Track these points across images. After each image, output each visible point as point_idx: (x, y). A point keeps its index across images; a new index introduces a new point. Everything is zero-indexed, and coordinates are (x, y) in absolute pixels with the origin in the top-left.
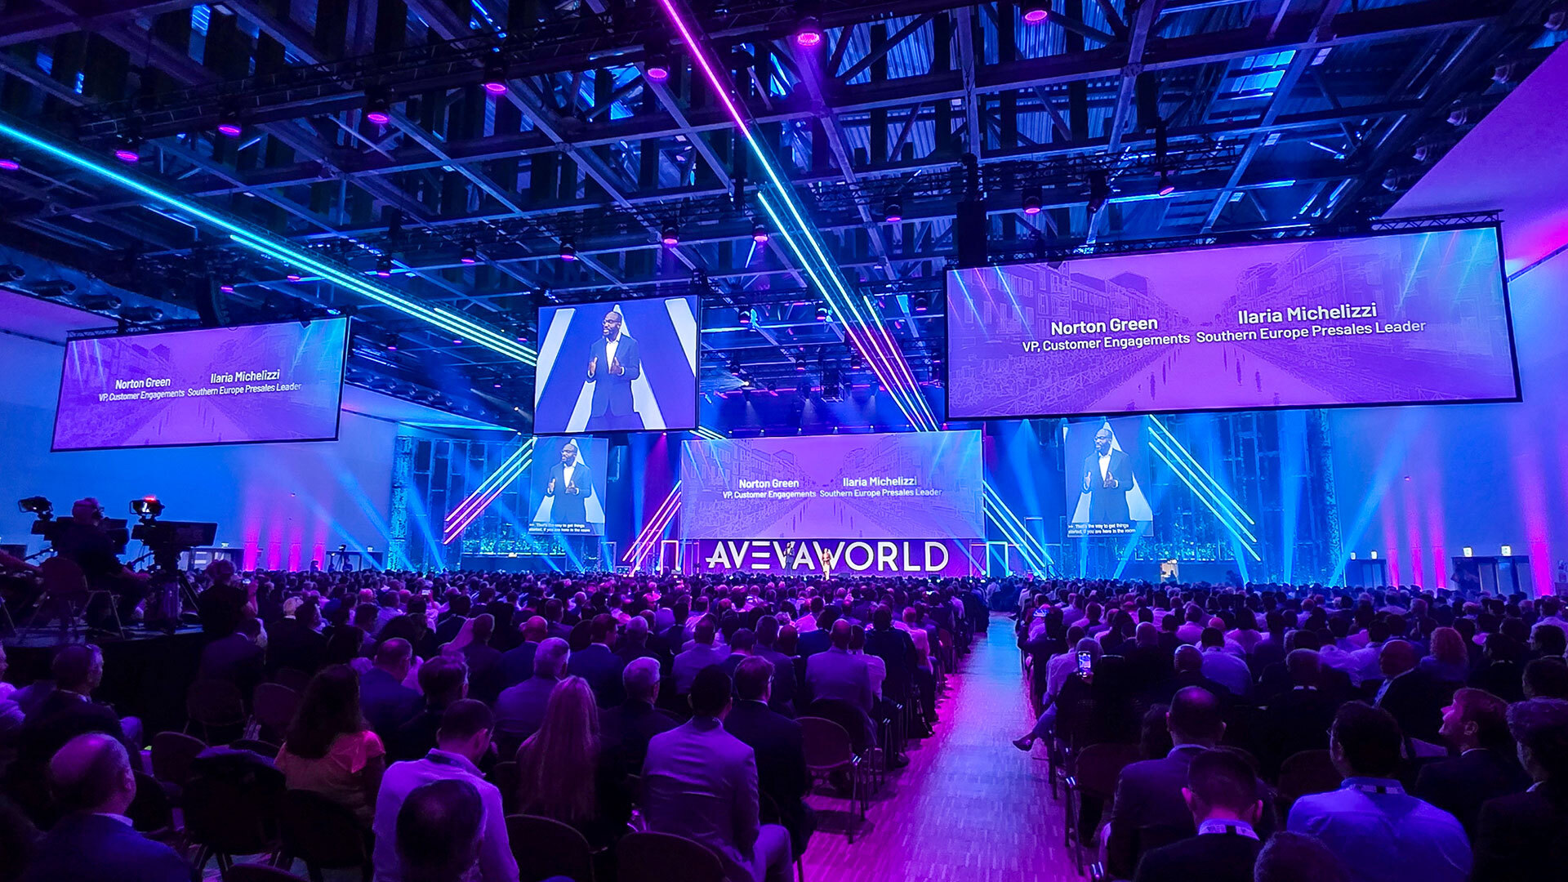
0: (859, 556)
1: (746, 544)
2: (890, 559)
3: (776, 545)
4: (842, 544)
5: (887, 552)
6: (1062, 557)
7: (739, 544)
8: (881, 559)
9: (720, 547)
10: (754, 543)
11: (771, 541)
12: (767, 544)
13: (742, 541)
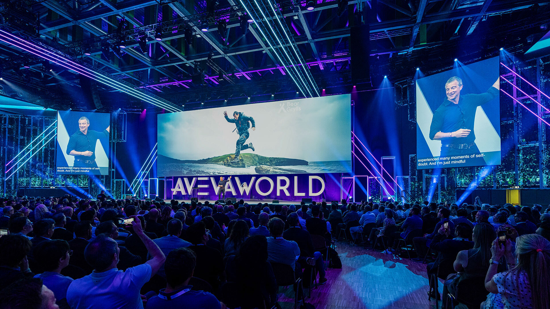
0: (265, 186)
1: (194, 179)
2: (285, 188)
3: (212, 179)
4: (253, 178)
5: (283, 183)
6: (410, 185)
7: (190, 179)
8: (279, 188)
9: (179, 181)
10: (199, 179)
11: (209, 177)
12: (206, 179)
13: (192, 178)
